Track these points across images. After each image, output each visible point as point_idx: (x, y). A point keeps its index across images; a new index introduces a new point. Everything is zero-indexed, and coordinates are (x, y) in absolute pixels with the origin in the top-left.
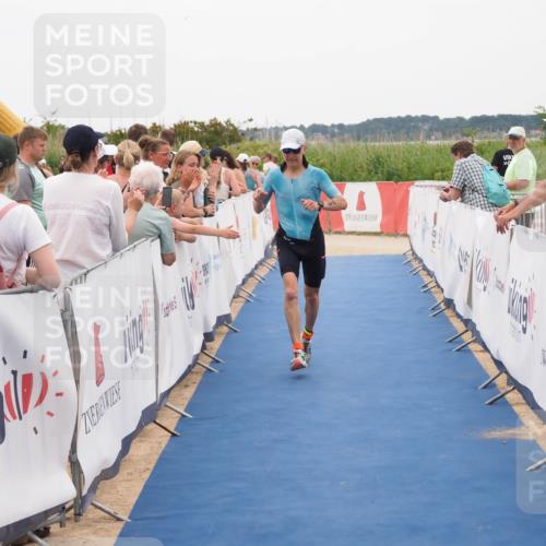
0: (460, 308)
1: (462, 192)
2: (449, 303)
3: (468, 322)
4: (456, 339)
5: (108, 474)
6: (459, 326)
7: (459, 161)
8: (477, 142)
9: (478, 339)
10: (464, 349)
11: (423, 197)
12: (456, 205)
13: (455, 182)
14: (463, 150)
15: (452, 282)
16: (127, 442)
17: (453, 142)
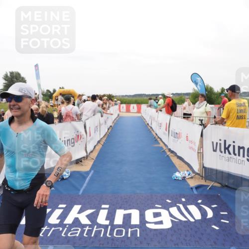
0: (150, 125)
1: (150, 106)
2: (148, 124)
3: (151, 127)
4: (149, 130)
5: (92, 152)
6: (150, 128)
7: (150, 101)
8: (152, 98)
9: (153, 130)
10: (150, 132)
11: (144, 107)
12: (149, 108)
13: (149, 104)
14: (150, 99)
15: (148, 121)
16: (95, 147)
17: (148, 98)
